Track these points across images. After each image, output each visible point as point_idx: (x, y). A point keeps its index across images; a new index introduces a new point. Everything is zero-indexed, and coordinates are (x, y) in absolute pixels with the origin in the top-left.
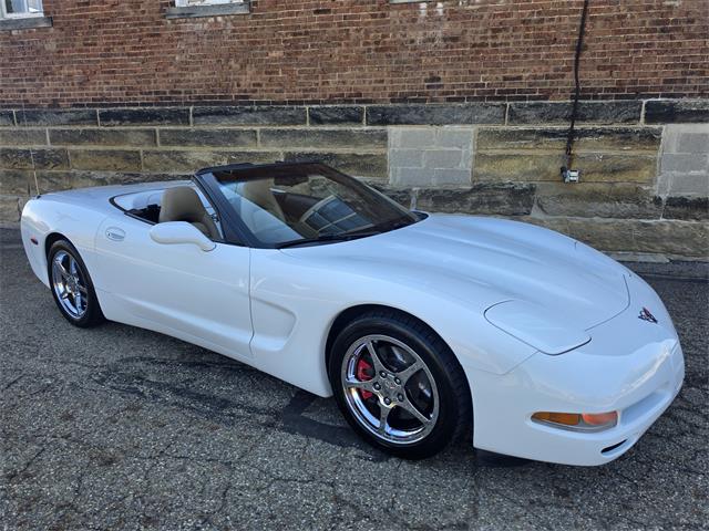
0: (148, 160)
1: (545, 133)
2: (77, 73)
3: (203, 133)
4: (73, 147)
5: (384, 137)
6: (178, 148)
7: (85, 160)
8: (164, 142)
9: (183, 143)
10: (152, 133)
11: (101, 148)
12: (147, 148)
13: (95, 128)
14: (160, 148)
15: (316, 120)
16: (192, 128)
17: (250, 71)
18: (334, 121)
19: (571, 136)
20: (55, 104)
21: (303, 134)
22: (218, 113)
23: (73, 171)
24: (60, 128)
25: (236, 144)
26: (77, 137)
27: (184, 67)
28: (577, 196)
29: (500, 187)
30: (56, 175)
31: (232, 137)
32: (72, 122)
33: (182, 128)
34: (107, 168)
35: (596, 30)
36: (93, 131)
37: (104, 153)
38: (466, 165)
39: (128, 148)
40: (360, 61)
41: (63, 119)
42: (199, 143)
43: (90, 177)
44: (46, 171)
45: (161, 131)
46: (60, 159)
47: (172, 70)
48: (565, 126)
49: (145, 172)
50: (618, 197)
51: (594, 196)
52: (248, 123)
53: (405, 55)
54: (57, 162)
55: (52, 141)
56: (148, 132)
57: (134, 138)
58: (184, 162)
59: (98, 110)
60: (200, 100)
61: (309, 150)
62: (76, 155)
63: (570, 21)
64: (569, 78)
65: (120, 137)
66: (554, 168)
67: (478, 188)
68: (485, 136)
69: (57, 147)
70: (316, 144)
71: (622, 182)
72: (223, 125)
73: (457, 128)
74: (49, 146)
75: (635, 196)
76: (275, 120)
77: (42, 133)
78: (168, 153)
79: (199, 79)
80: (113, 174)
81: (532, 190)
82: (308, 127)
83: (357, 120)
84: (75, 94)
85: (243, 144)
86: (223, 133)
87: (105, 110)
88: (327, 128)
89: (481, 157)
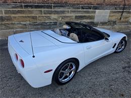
0: (40, 19)
1: (119, 12)
3: (56, 11)
4: (13, 15)
5: (95, 12)
6: (49, 15)
7: (18, 19)
8: (45, 14)
9: (50, 14)
11: (24, 15)
12: (39, 15)
13: (22, 9)
14: (43, 15)
15: (83, 8)
16: (53, 10)
18: (87, 9)
20: (5, 2)
21: (79, 11)
22: (60, 6)
23: (13, 22)
24: (8, 9)
25: (64, 14)
26: (15, 12)
28: (121, 22)
29: (112, 21)
31: (63, 12)
32: (13, 7)
36: (21, 11)
37: (26, 17)
38: (107, 18)
39: (33, 15)
41: (10, 7)
42: (55, 14)
43: (20, 24)
44: (3, 23)
45: (44, 11)
46: (9, 19)
49: (38, 22)
50: (125, 22)
52: (68, 9)
54: (8, 20)
55: (5, 13)
56: (40, 11)
57: (35, 12)
59: (23, 4)
60: (54, 3)
62: (15, 17)
64: (123, 2)
65: (31, 12)
66: (119, 18)
67: (109, 22)
68: (111, 12)
69: (7, 15)
70: (82, 14)
71: (127, 19)
72: (61, 9)
74: (4, 15)
75: (127, 22)
76: (74, 8)
78: (46, 16)
80: (28, 22)
81: (116, 22)
82: (81, 10)
83: (91, 9)
85: (66, 14)
86: (61, 11)
87: (26, 4)
88: (84, 10)
89: (110, 16)
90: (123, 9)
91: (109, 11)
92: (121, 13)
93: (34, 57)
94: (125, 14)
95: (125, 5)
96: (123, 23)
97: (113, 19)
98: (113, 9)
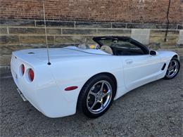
0: (57, 40)
1: (163, 31)
2: (24, 6)
3: (79, 30)
4: (22, 35)
5: (131, 31)
6: (69, 35)
7: (28, 40)
8: (64, 33)
9: (71, 33)
10: (59, 30)
11: (36, 35)
12: (57, 35)
13: (34, 27)
14: (62, 35)
15: (114, 26)
16: (75, 28)
17: (95, 11)
18: (119, 27)
19: (167, 32)
20: (12, 17)
21: (110, 31)
22: (84, 24)
23: (21, 44)
25: (90, 34)
26: (24, 31)
27: (72, 8)
29: (154, 43)
30: (12, 46)
31: (89, 31)
33: (71, 28)
34: (39, 43)
35: (171, 9)
36: (33, 29)
37: (38, 37)
38: (148, 38)
39: (49, 35)
40: (125, 11)
41: (17, 23)
42: (77, 33)
43: (30, 46)
44: (7, 45)
45: (63, 29)
46: (14, 40)
47: (67, 8)
48: (165, 30)
49: (55, 44)
50: (173, 45)
51: (169, 44)
52: (94, 27)
53: (136, 11)
55: (10, 32)
57: (50, 31)
58: (71, 40)
59: (35, 21)
60: (77, 20)
61: (111, 35)
62: (23, 38)
63: (167, 7)
64: (166, 19)
66: (163, 39)
67: (150, 44)
68: (152, 32)
69: (13, 35)
70: (113, 33)
71: (173, 41)
72: (86, 28)
73: (146, 29)
74: (8, 34)
75: (175, 44)
76: (103, 26)
77: (5, 29)
78: (65, 37)
79: (77, 12)
80: (41, 45)
81: (159, 44)
82: (111, 29)
83: (125, 27)
84: (23, 14)
85: (92, 34)
86: (86, 30)
87: (39, 21)
88: (116, 29)
89: (150, 37)
90: (167, 28)
91: (149, 30)
92: (164, 33)
93: (49, 64)
94: (170, 35)
95: (168, 23)
96: (170, 47)
97: (156, 40)
98: (154, 28)
